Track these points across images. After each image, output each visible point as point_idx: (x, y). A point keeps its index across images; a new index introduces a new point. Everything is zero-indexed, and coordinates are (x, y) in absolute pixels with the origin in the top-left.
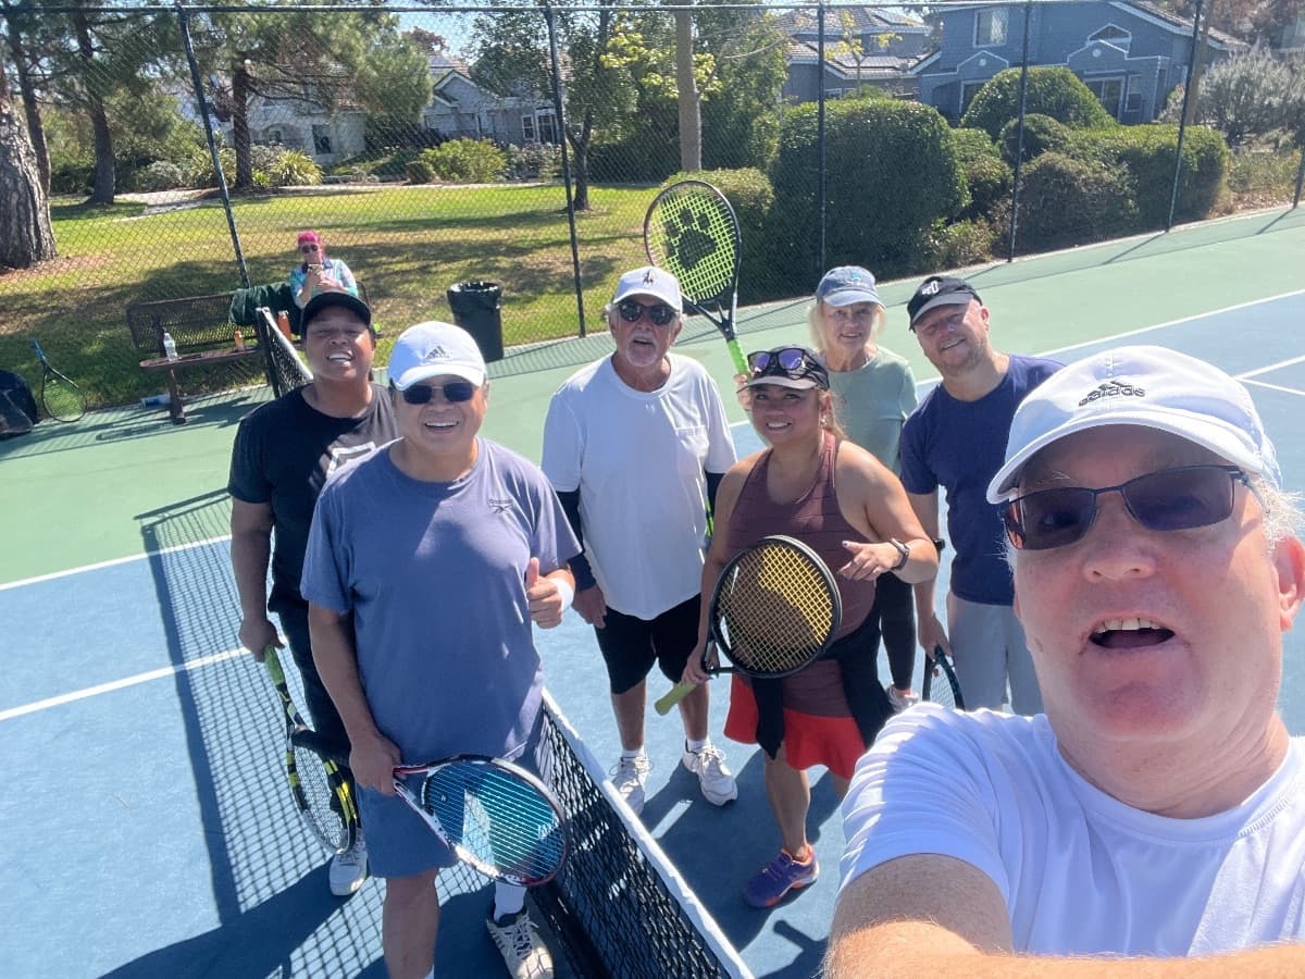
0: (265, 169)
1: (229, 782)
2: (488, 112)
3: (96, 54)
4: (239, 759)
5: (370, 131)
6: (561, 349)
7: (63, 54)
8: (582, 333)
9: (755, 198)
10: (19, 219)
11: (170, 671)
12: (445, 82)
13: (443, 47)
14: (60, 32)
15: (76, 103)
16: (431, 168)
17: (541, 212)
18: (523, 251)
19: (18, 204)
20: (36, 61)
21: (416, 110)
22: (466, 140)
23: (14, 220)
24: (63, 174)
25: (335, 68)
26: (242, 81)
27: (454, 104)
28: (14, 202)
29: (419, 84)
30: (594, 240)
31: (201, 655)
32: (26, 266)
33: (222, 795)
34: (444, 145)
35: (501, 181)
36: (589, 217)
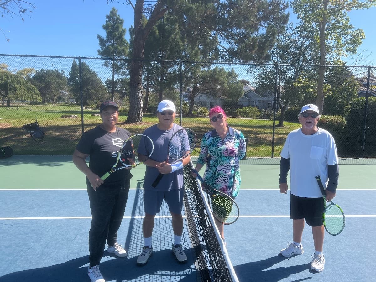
0: (196, 111)
1: (133, 249)
2: (258, 101)
3: (164, 81)
4: (137, 244)
5: (224, 104)
6: (264, 160)
7: (157, 80)
8: (272, 157)
9: (339, 123)
10: (136, 112)
11: (130, 217)
12: (247, 93)
13: (249, 84)
14: (158, 75)
15: (157, 91)
16: (239, 113)
17: (268, 126)
18: (259, 134)
19: (137, 108)
20: (151, 82)
21: (238, 98)
22: (250, 107)
23: (135, 112)
24: (150, 108)
25: (219, 87)
26: (195, 88)
27: (249, 98)
28: (136, 108)
29: (240, 92)
30: (282, 133)
31: (139, 215)
32: (135, 123)
33: (130, 252)
34: (243, 108)
35: (258, 118)
36: (283, 128)
